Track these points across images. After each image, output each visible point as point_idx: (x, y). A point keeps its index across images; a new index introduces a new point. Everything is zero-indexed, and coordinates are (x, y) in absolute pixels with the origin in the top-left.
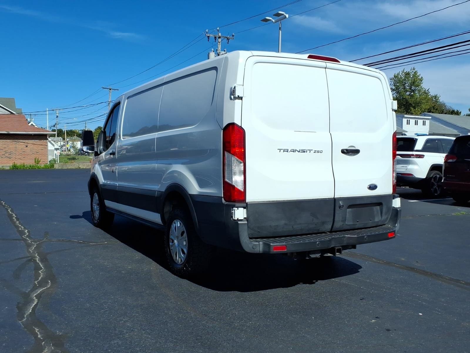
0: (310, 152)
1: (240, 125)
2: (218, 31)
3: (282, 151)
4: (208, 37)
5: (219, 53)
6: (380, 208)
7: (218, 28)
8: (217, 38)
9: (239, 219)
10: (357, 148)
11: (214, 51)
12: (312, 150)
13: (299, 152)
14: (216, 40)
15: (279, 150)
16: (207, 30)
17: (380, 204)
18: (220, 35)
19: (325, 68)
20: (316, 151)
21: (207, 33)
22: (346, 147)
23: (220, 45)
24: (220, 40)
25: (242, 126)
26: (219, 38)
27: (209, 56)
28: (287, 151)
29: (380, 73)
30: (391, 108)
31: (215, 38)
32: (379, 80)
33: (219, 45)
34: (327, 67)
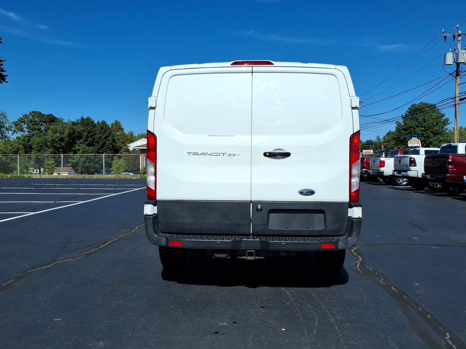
0: (223, 155)
1: (153, 132)
2: (458, 29)
3: (191, 154)
4: (445, 37)
5: (458, 52)
6: (324, 216)
7: (458, 26)
8: (456, 36)
9: (147, 214)
10: (286, 151)
11: (452, 52)
12: (226, 153)
13: (211, 155)
14: (454, 38)
15: (188, 154)
16: (443, 30)
17: (322, 212)
18: (460, 32)
19: (252, 72)
20: (231, 154)
21: (443, 32)
22: (271, 150)
23: (460, 44)
24: (460, 38)
25: (154, 133)
26: (459, 35)
27: (446, 57)
28: (198, 155)
29: (336, 69)
30: (350, 106)
31: (454, 36)
32: (335, 77)
33: (458, 44)
34: (253, 71)
